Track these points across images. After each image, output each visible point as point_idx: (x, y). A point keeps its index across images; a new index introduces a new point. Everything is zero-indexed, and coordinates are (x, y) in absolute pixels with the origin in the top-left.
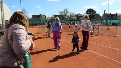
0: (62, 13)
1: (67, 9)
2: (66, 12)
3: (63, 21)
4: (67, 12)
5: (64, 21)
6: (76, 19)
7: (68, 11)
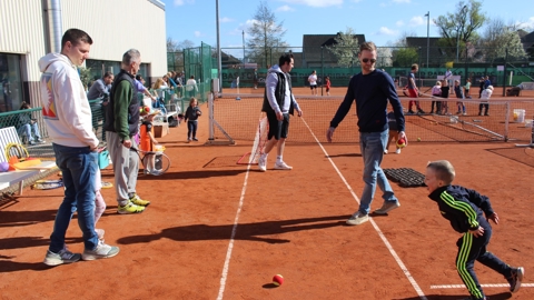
0: (450, 26)
1: (476, 6)
2: (468, 23)
3: (450, 64)
4: (476, 20)
5: (455, 66)
6: (524, 54)
7: (480, 13)
